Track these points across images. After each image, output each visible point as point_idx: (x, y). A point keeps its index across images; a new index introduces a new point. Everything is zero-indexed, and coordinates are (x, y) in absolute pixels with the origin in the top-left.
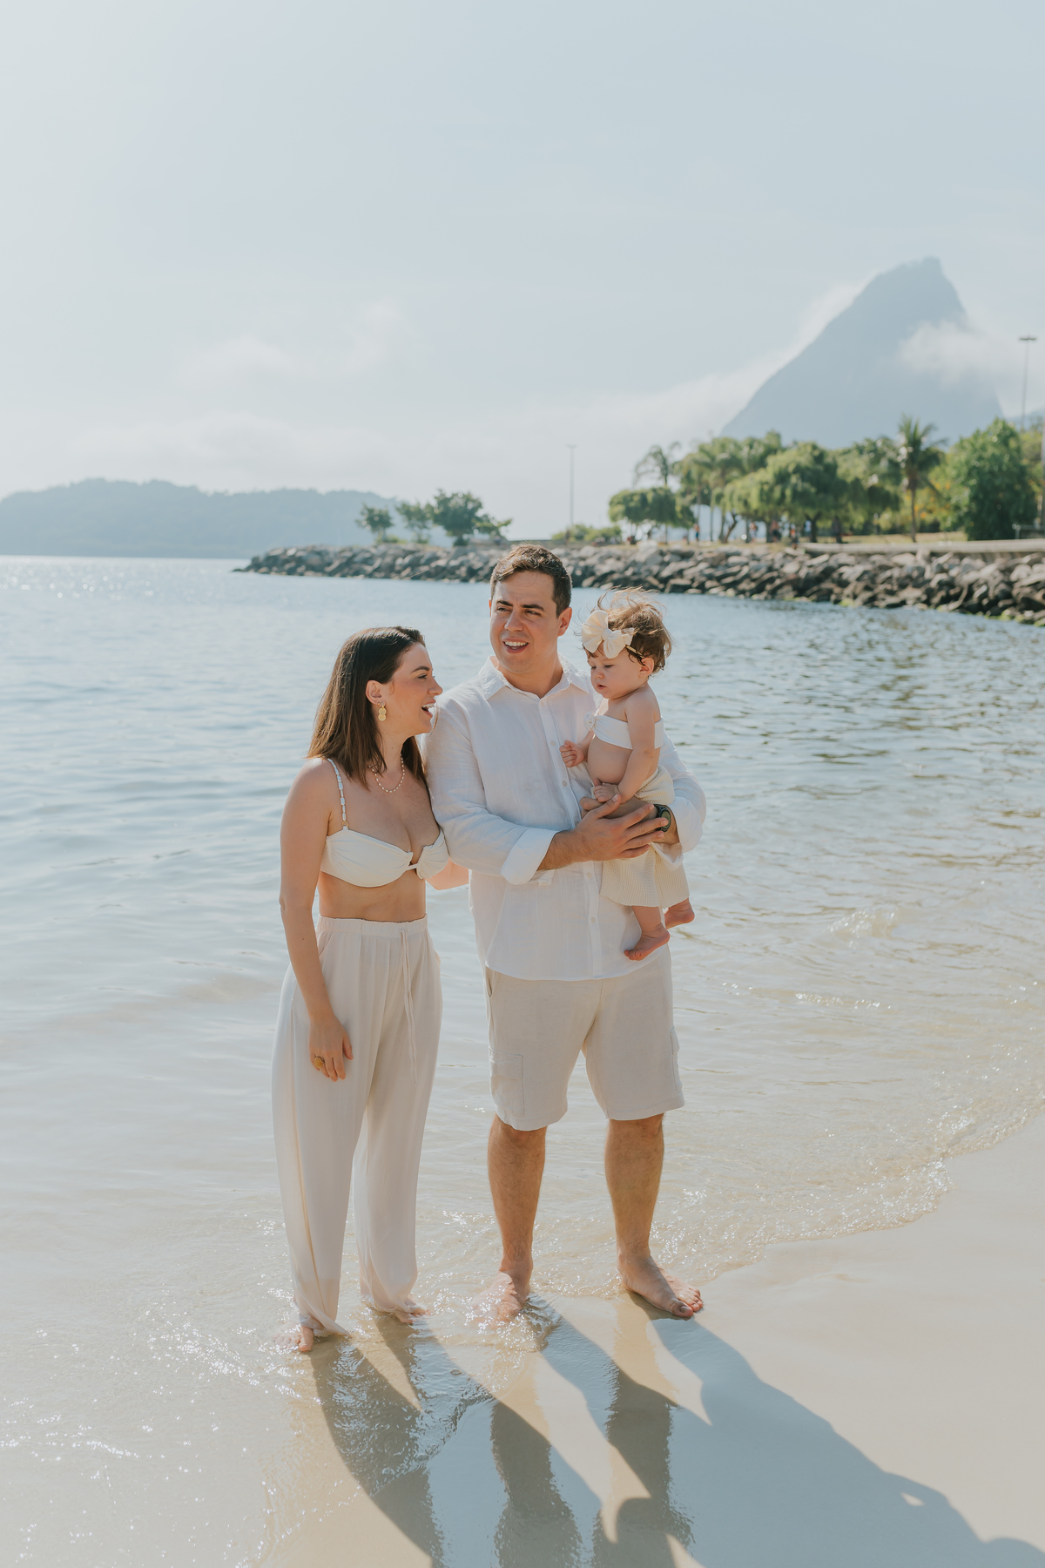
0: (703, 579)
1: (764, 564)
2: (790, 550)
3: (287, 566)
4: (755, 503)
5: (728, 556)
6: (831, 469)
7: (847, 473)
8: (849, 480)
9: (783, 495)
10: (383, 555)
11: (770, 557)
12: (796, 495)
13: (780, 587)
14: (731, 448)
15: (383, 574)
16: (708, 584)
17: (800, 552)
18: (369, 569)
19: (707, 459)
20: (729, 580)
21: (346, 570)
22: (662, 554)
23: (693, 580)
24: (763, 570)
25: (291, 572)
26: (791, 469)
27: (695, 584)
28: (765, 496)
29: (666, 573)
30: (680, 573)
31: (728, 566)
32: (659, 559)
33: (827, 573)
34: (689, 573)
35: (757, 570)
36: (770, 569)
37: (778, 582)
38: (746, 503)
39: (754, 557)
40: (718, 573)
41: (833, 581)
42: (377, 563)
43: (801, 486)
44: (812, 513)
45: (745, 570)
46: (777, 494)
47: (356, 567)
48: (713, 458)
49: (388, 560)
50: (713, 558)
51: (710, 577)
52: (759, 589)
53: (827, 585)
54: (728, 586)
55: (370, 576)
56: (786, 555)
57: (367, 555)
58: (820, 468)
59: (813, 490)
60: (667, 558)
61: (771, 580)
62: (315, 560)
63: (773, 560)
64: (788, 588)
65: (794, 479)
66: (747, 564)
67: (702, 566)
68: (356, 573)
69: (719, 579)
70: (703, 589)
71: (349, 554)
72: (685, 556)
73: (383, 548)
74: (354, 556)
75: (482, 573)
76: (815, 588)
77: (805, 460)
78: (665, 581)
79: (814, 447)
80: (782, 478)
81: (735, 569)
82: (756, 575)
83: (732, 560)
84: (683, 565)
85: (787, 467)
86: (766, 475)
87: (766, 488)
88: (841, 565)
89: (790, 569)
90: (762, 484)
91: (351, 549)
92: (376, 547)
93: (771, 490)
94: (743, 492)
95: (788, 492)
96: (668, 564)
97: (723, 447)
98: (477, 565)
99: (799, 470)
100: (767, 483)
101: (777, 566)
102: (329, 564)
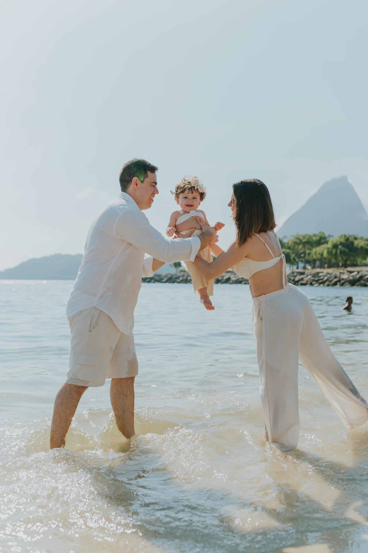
0: (311, 281)
1: (333, 276)
2: (341, 271)
3: (147, 280)
4: (325, 254)
5: (318, 273)
6: (352, 243)
7: (358, 244)
8: (359, 247)
9: (336, 252)
10: (183, 276)
11: (334, 273)
12: (341, 252)
13: (344, 283)
14: (307, 237)
15: (184, 282)
16: (313, 283)
17: (345, 271)
18: (178, 281)
19: (298, 241)
20: (321, 281)
21: (169, 281)
22: (293, 273)
23: (307, 281)
24: (333, 278)
25: (149, 282)
26: (338, 243)
27: (309, 283)
28: (329, 253)
29: (297, 279)
30: (302, 279)
31: (319, 277)
32: (292, 275)
33: (361, 278)
34: (306, 279)
35: (331, 278)
36: (336, 277)
37: (342, 282)
38: (322, 255)
39: (328, 273)
40: (316, 279)
41: (365, 280)
42: (181, 279)
43: (343, 249)
44: (345, 258)
45: (326, 278)
46: (334, 251)
47: (173, 280)
48: (301, 241)
49: (185, 277)
50: (314, 274)
51: (313, 280)
52: (335, 284)
53: (362, 282)
54: (320, 284)
55: (179, 283)
56: (340, 273)
57: (177, 276)
58: (348, 243)
59: (347, 250)
60: (295, 274)
61: (339, 281)
62: (157, 278)
63: (336, 274)
64: (347, 283)
65: (340, 247)
66: (326, 276)
67: (310, 277)
68: (174, 282)
69: (317, 281)
70: (311, 284)
71: (170, 276)
72: (302, 274)
73: (182, 273)
74: (172, 276)
75: (223, 281)
76: (358, 284)
77: (342, 240)
78: (298, 281)
79: (345, 236)
80: (335, 246)
81: (322, 278)
82: (331, 279)
83: (320, 274)
84: (302, 277)
85: (337, 242)
86: (330, 245)
87: (330, 250)
88: (366, 275)
89: (345, 276)
90: (328, 249)
91: (170, 274)
92: (180, 273)
93: (332, 251)
94: (321, 252)
95: (338, 251)
96: (296, 276)
97: (304, 237)
98: (220, 278)
99: (341, 243)
100: (329, 248)
101: (338, 276)
102: (162, 279)
